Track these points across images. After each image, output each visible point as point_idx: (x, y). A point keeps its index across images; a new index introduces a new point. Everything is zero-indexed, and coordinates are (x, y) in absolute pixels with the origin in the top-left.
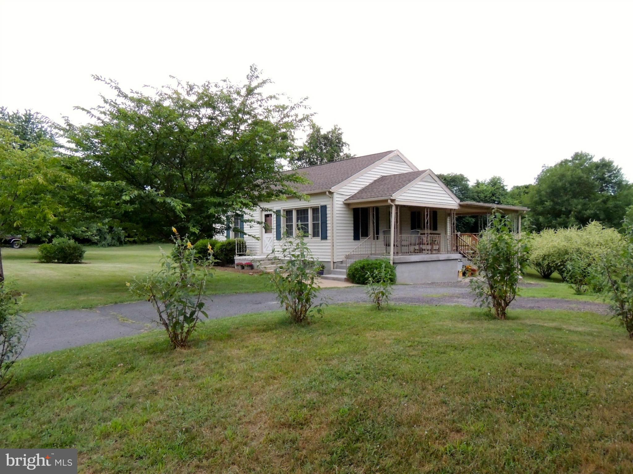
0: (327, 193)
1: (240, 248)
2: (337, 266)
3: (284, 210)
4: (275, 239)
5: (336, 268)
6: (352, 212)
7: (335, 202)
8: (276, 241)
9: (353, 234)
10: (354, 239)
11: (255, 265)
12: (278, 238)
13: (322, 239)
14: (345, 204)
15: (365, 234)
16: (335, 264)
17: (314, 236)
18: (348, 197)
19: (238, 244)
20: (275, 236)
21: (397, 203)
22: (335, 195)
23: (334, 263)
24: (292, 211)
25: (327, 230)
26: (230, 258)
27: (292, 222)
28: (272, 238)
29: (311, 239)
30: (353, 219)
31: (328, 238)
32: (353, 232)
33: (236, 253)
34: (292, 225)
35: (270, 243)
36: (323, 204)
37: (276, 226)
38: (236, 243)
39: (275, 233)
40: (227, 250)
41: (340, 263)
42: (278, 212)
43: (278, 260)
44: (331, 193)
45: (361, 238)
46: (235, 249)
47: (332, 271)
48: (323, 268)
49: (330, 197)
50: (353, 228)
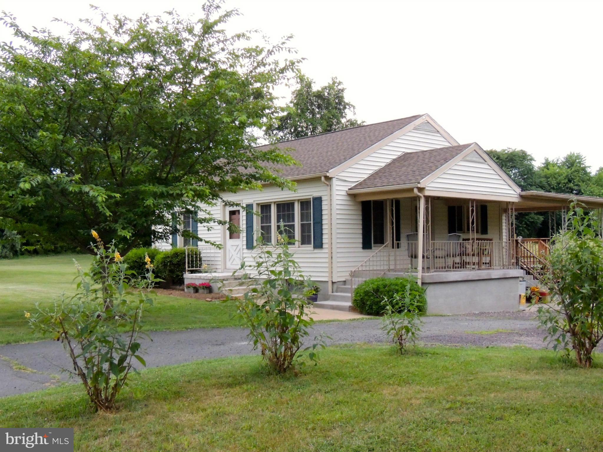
0: (323, 179)
1: (192, 261)
2: (337, 288)
3: (258, 204)
4: (245, 247)
5: (337, 292)
6: (360, 208)
7: (335, 192)
8: (246, 251)
9: (361, 240)
10: (364, 248)
11: (215, 286)
12: (250, 246)
13: (315, 247)
14: (349, 195)
15: (380, 240)
16: (335, 286)
17: (303, 243)
18: (353, 185)
19: (189, 255)
20: (245, 242)
21: (427, 193)
22: (335, 182)
23: (333, 283)
24: (270, 206)
25: (322, 234)
26: (178, 276)
27: (270, 222)
28: (240, 246)
29: (299, 247)
30: (361, 218)
31: (324, 246)
32: (361, 236)
33: (187, 268)
34: (270, 226)
35: (237, 254)
36: (316, 194)
37: (247, 227)
38: (187, 254)
39: (245, 239)
40: (173, 264)
41: (341, 283)
42: (249, 207)
43: (250, 278)
44: (328, 179)
45: (374, 246)
46: (185, 262)
47: (330, 295)
48: (317, 292)
49: (328, 185)
50: (361, 231)
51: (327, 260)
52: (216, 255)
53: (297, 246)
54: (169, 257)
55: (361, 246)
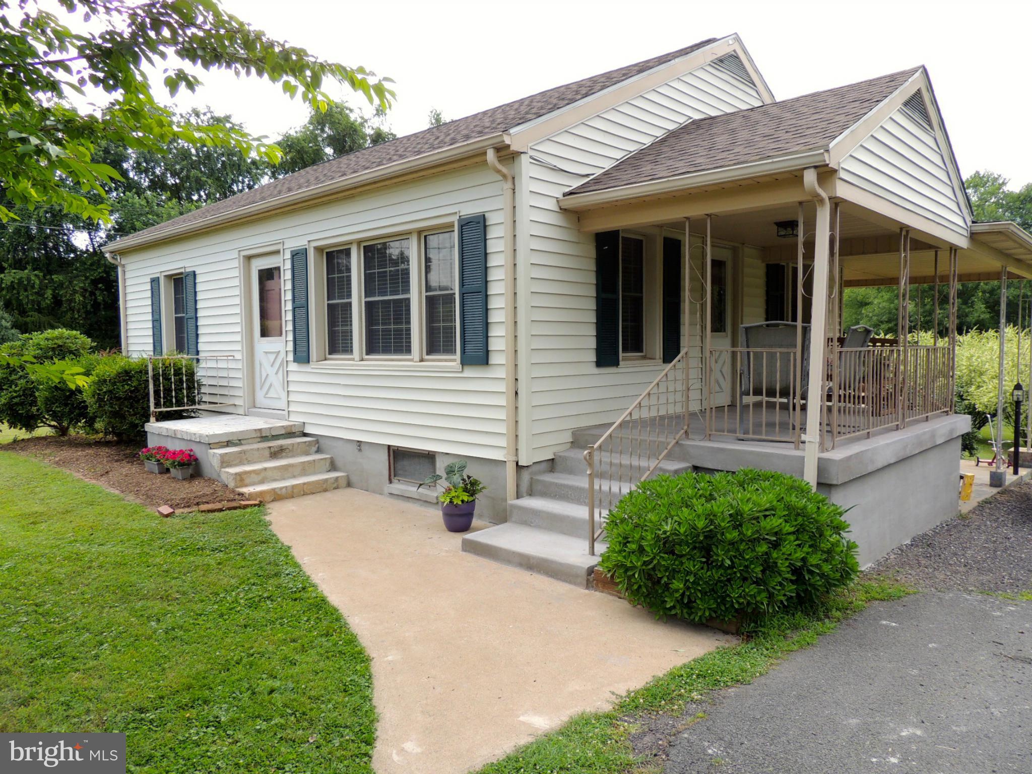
0: (491, 155)
1: (168, 391)
2: (532, 482)
3: (319, 250)
4: (291, 357)
5: (531, 493)
6: (591, 251)
7: (525, 200)
8: (293, 367)
9: (592, 343)
10: (600, 363)
11: (212, 458)
12: (302, 355)
13: (466, 361)
14: (564, 211)
15: (635, 344)
16: (526, 476)
17: (432, 348)
18: (576, 184)
19: (156, 378)
20: (290, 346)
21: (843, 191)
22: (526, 168)
23: (519, 467)
24: (348, 253)
25: (487, 325)
26: (134, 426)
27: (349, 295)
28: (283, 355)
29: (422, 360)
30: (592, 279)
31: (494, 359)
32: (592, 331)
33: (152, 408)
34: (350, 304)
35: (276, 373)
36: (470, 210)
37: (294, 309)
38: (151, 373)
39: (290, 337)
40: (118, 399)
41: (544, 466)
42: (299, 256)
43: (305, 435)
44: (507, 155)
45: (624, 359)
46: (148, 394)
47: (512, 506)
48: (472, 493)
49: (505, 176)
50: (592, 318)
51: (502, 401)
52: (232, 374)
53: (417, 358)
54: (105, 381)
55: (592, 357)
